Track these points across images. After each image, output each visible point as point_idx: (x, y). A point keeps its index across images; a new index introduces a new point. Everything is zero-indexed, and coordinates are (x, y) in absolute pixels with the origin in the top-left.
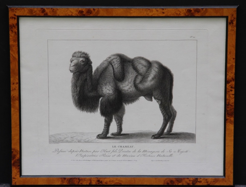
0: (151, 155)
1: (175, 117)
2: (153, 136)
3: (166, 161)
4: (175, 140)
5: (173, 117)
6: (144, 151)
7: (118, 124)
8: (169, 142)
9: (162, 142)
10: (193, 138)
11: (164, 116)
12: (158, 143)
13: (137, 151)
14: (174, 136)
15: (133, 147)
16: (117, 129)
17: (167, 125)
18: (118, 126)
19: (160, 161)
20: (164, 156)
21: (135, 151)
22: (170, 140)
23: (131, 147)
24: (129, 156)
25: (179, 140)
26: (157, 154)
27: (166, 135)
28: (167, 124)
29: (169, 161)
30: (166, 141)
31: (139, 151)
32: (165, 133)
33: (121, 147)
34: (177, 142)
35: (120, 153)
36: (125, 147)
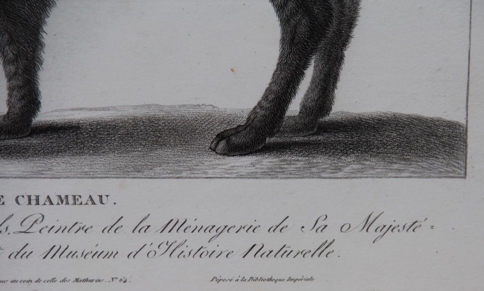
0: (210, 247)
1: (351, 24)
2: (221, 137)
3: (295, 280)
4: (351, 163)
5: (340, 23)
6: (171, 226)
7: (12, 68)
8: (314, 170)
9: (271, 173)
10: (452, 147)
11: (285, 22)
12: (252, 176)
13: (129, 223)
14: (341, 137)
15: (104, 199)
16: (10, 95)
17: (303, 74)
18: (10, 77)
19: (262, 279)
20: (283, 251)
21: (114, 228)
22: (322, 161)
23: (94, 203)
24: (79, 254)
25: (371, 162)
26: (245, 240)
27: (296, 130)
28: (305, 66)
29: (312, 279)
30: (299, 165)
31: (141, 227)
32: (292, 122)
33: (33, 202)
34: (361, 171)
35: (25, 238)
36: (55, 200)
